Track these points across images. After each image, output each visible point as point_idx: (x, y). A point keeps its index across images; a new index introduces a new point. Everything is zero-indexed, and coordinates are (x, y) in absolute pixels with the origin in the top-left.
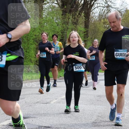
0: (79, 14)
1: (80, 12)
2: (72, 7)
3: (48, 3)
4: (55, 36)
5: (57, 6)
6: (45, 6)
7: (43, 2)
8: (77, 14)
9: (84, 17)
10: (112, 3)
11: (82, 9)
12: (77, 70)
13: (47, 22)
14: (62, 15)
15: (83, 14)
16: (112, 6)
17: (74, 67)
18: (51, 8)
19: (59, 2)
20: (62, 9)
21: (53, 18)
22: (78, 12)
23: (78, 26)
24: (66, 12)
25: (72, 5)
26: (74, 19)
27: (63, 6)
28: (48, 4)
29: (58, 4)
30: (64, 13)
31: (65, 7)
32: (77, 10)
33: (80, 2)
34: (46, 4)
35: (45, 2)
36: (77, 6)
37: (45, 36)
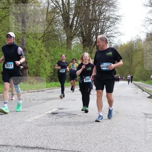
0: (93, 47)
1: (94, 46)
2: (89, 43)
3: (75, 40)
4: (74, 60)
5: (80, 42)
6: (73, 43)
7: (72, 40)
8: (92, 47)
9: (96, 49)
10: (113, 41)
11: (95, 44)
12: (87, 81)
13: (74, 51)
14: (83, 48)
15: (95, 47)
16: (113, 43)
17: (84, 79)
18: (76, 43)
19: (81, 40)
20: (83, 44)
21: (77, 50)
22: (93, 46)
23: (92, 54)
24: (85, 46)
25: (89, 42)
26: (90, 50)
27: (84, 42)
28: (74, 42)
29: (80, 41)
30: (84, 46)
31: (85, 43)
32: (92, 45)
33: (93, 40)
34: (73, 41)
35: (73, 40)
36: (92, 42)
37: (64, 57)
